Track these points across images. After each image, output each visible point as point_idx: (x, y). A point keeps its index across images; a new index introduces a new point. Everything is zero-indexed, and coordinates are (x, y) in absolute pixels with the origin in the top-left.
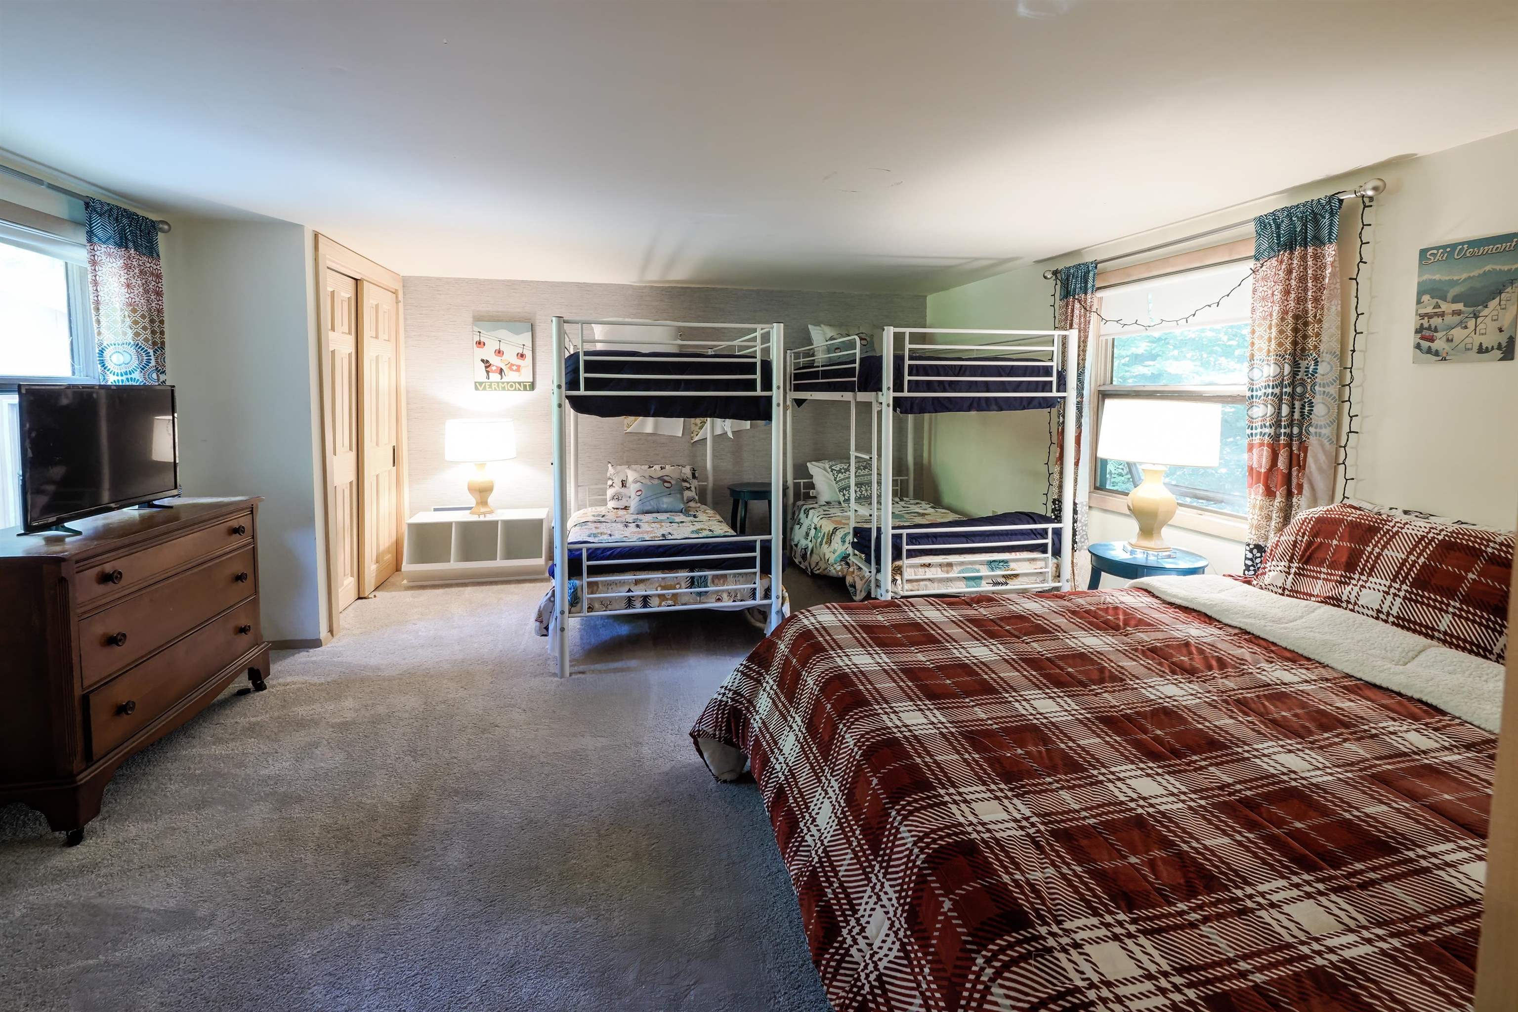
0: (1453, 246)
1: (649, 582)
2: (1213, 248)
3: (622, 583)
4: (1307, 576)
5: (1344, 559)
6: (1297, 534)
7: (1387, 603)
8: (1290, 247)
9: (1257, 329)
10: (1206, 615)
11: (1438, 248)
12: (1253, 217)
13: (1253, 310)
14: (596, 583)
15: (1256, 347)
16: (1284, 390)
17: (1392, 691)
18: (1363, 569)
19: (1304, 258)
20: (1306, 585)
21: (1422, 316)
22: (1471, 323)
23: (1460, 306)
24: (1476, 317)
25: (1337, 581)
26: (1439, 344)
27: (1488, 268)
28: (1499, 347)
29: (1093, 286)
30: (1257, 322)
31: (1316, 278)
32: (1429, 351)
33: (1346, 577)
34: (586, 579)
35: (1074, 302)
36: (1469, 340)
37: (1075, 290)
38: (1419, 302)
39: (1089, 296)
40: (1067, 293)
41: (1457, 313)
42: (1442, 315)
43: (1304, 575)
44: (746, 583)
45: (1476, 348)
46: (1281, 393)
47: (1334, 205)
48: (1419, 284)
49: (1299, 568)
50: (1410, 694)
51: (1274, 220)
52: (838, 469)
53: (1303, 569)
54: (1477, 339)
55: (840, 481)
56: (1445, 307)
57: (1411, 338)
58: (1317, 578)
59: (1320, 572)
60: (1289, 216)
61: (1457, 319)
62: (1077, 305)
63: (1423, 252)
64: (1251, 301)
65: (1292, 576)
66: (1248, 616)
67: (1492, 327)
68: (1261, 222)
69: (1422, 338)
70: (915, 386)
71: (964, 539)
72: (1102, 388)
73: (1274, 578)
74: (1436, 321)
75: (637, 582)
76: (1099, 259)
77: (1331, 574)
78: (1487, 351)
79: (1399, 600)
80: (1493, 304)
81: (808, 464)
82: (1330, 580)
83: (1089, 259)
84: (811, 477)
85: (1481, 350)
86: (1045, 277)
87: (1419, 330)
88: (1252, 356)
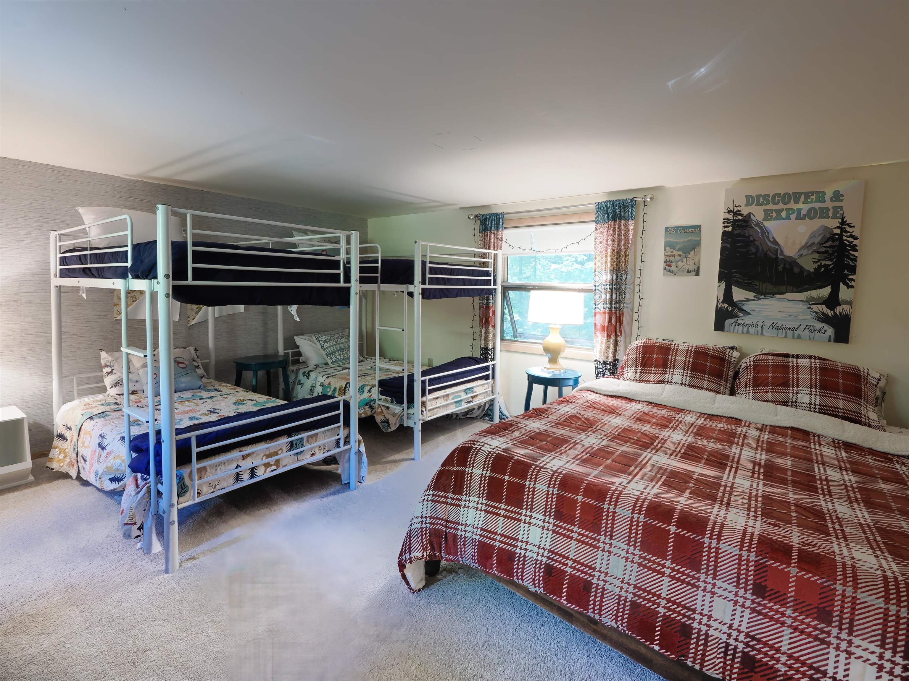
0: (678, 227)
1: (255, 455)
2: (571, 215)
3: (230, 461)
4: (645, 373)
5: (661, 363)
6: (636, 354)
7: (684, 380)
8: (614, 219)
9: (597, 257)
10: (626, 398)
11: (672, 228)
12: (595, 202)
13: (595, 248)
14: (204, 468)
15: (597, 265)
16: (614, 287)
17: (720, 416)
18: (670, 367)
19: (620, 225)
20: (646, 377)
21: (667, 256)
22: (685, 260)
23: (680, 253)
24: (686, 258)
25: (661, 373)
26: (673, 268)
27: (690, 238)
28: (695, 271)
29: (502, 226)
30: (597, 254)
31: (625, 235)
32: (669, 271)
33: (664, 371)
34: (196, 465)
35: (490, 235)
36: (684, 267)
37: (491, 227)
38: (665, 250)
39: (500, 232)
40: (485, 229)
41: (679, 256)
42: (674, 256)
43: (643, 373)
44: (332, 436)
45: (687, 270)
46: (612, 288)
47: (632, 203)
48: (665, 242)
49: (641, 370)
50: (726, 416)
51: (606, 205)
52: (323, 340)
53: (643, 370)
54: (687, 267)
55: (327, 348)
56: (675, 253)
57: (662, 265)
58: (650, 373)
59: (651, 370)
60: (613, 205)
61: (679, 258)
62: (493, 237)
63: (666, 229)
64: (594, 243)
65: (639, 373)
66: (646, 395)
67: (692, 262)
68: (599, 205)
69: (667, 265)
70: (433, 281)
71: (453, 378)
72: (503, 284)
73: (631, 376)
74: (672, 259)
75: (244, 458)
76: (505, 211)
77: (657, 370)
78: (690, 272)
79: (688, 378)
80: (692, 253)
81: (295, 338)
82: (657, 373)
83: (499, 211)
84: (298, 347)
85: (689, 272)
86: (469, 218)
87: (665, 262)
88: (595, 270)
